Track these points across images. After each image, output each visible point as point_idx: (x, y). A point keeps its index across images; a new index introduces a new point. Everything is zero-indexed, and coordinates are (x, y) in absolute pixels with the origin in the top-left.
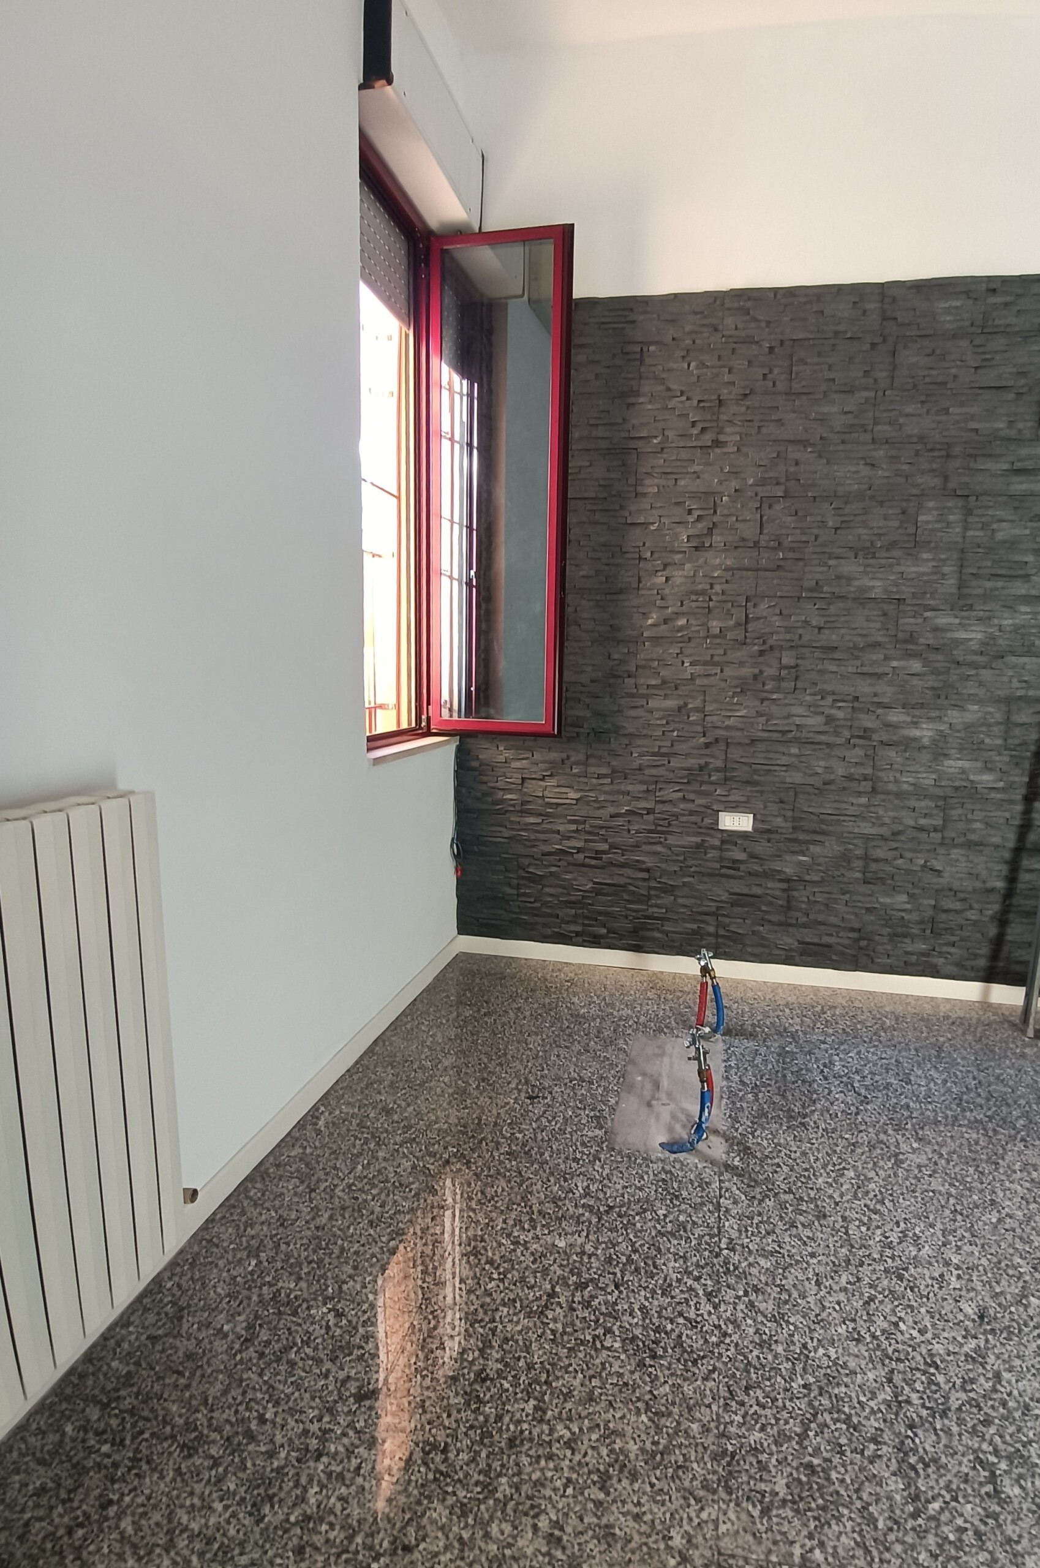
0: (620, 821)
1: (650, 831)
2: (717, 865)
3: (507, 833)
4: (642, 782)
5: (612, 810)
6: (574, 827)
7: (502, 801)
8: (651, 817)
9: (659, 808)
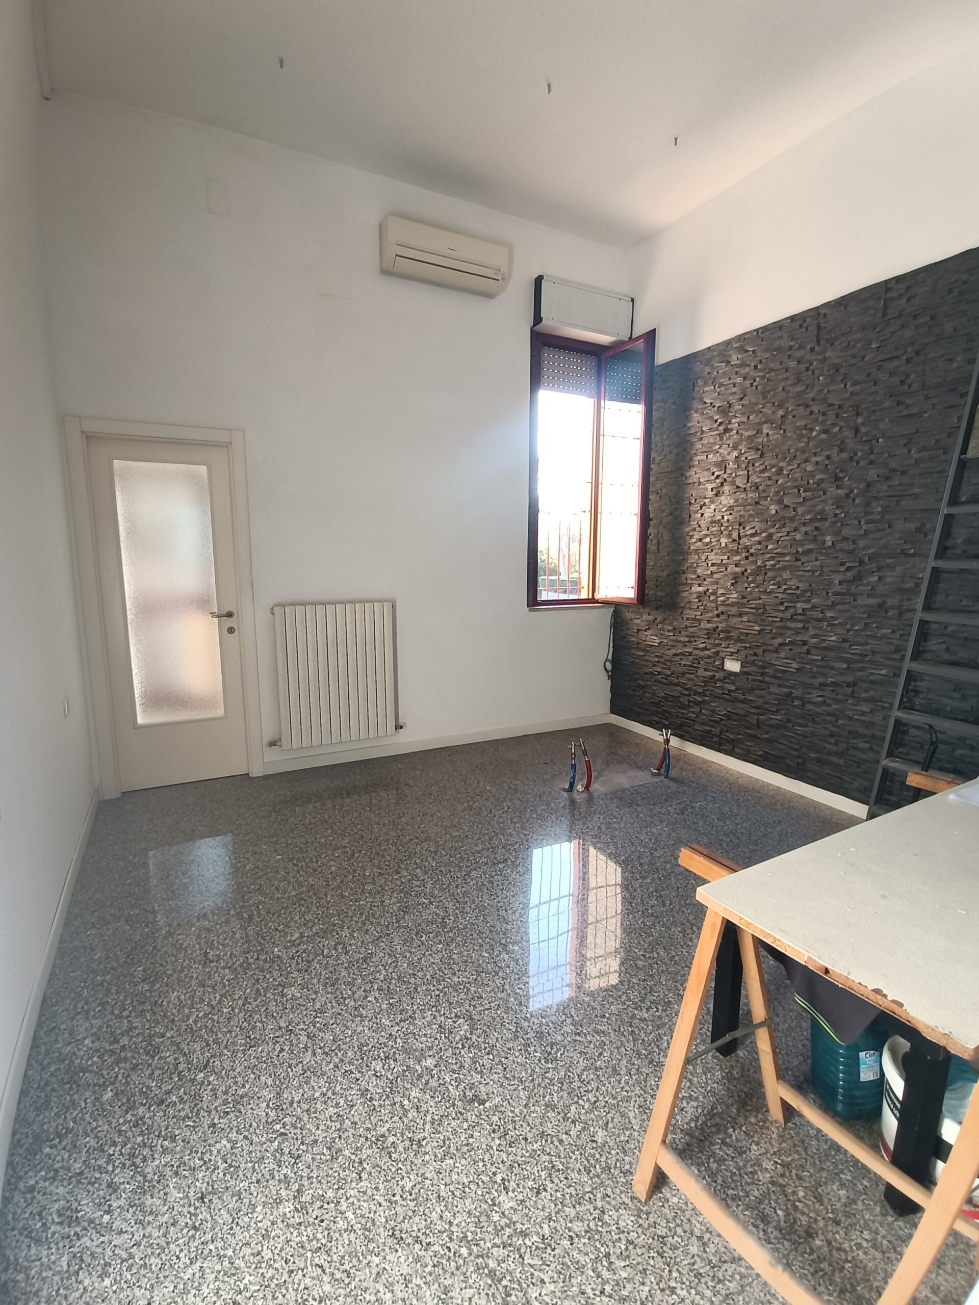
0: (677, 658)
1: (690, 666)
2: (721, 692)
3: (631, 660)
4: (687, 636)
5: (674, 651)
6: (657, 659)
7: (629, 642)
8: (691, 658)
9: (696, 652)
